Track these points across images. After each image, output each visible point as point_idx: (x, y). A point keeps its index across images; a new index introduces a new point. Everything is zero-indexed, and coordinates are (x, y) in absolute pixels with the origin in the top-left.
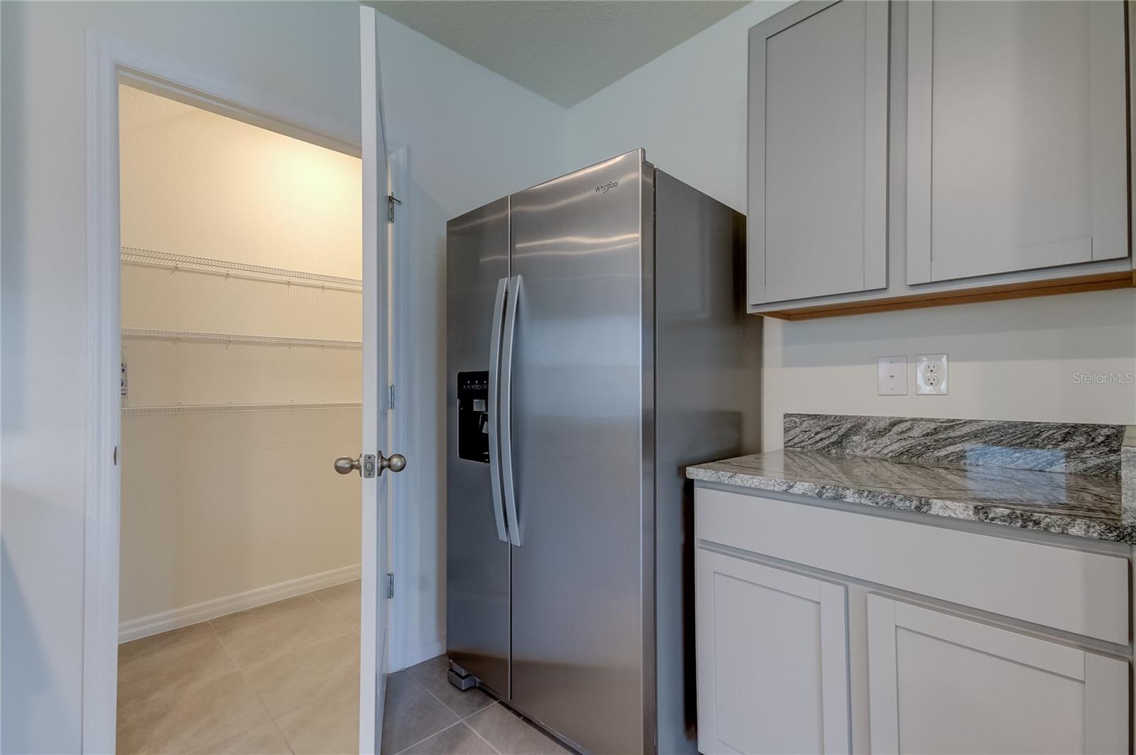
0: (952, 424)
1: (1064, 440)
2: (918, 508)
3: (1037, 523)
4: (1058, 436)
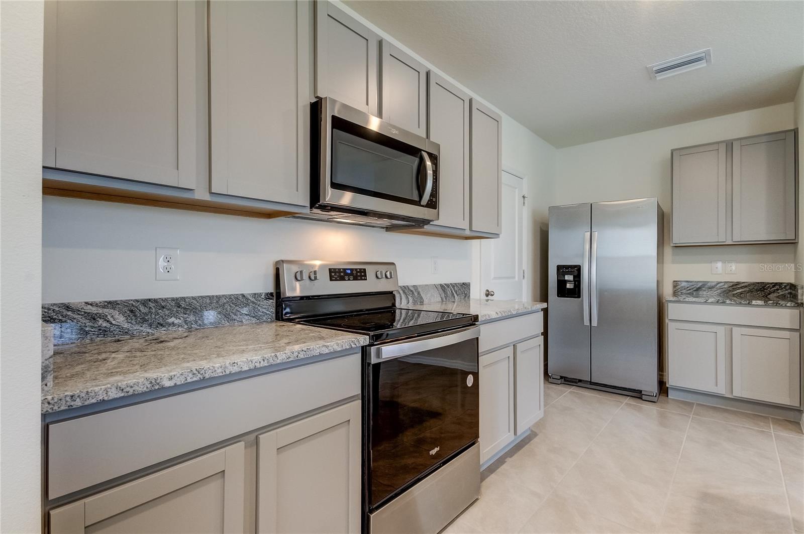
0: (738, 283)
1: (773, 287)
2: (749, 303)
3: (779, 304)
4: (771, 286)
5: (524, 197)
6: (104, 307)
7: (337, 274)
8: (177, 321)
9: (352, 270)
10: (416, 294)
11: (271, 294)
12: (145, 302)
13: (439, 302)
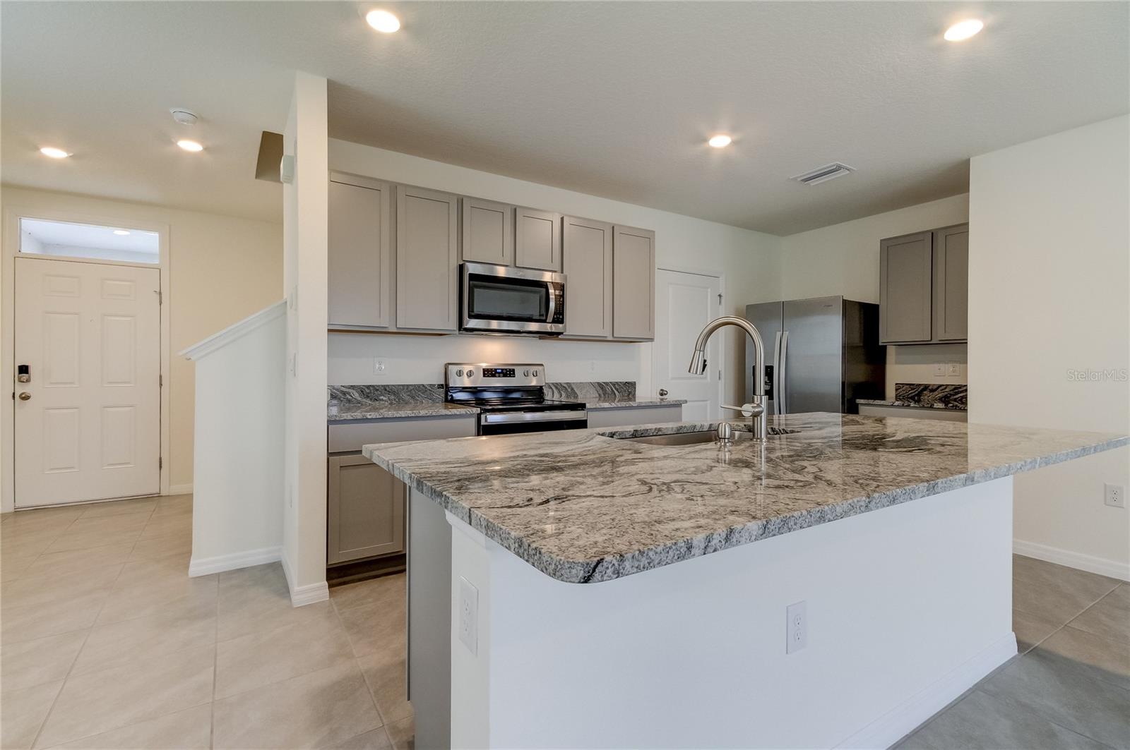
5: (720, 296)
6: (349, 388)
7: (489, 373)
8: (384, 398)
9: (502, 370)
10: (569, 390)
11: (442, 385)
12: (368, 387)
13: (596, 397)
